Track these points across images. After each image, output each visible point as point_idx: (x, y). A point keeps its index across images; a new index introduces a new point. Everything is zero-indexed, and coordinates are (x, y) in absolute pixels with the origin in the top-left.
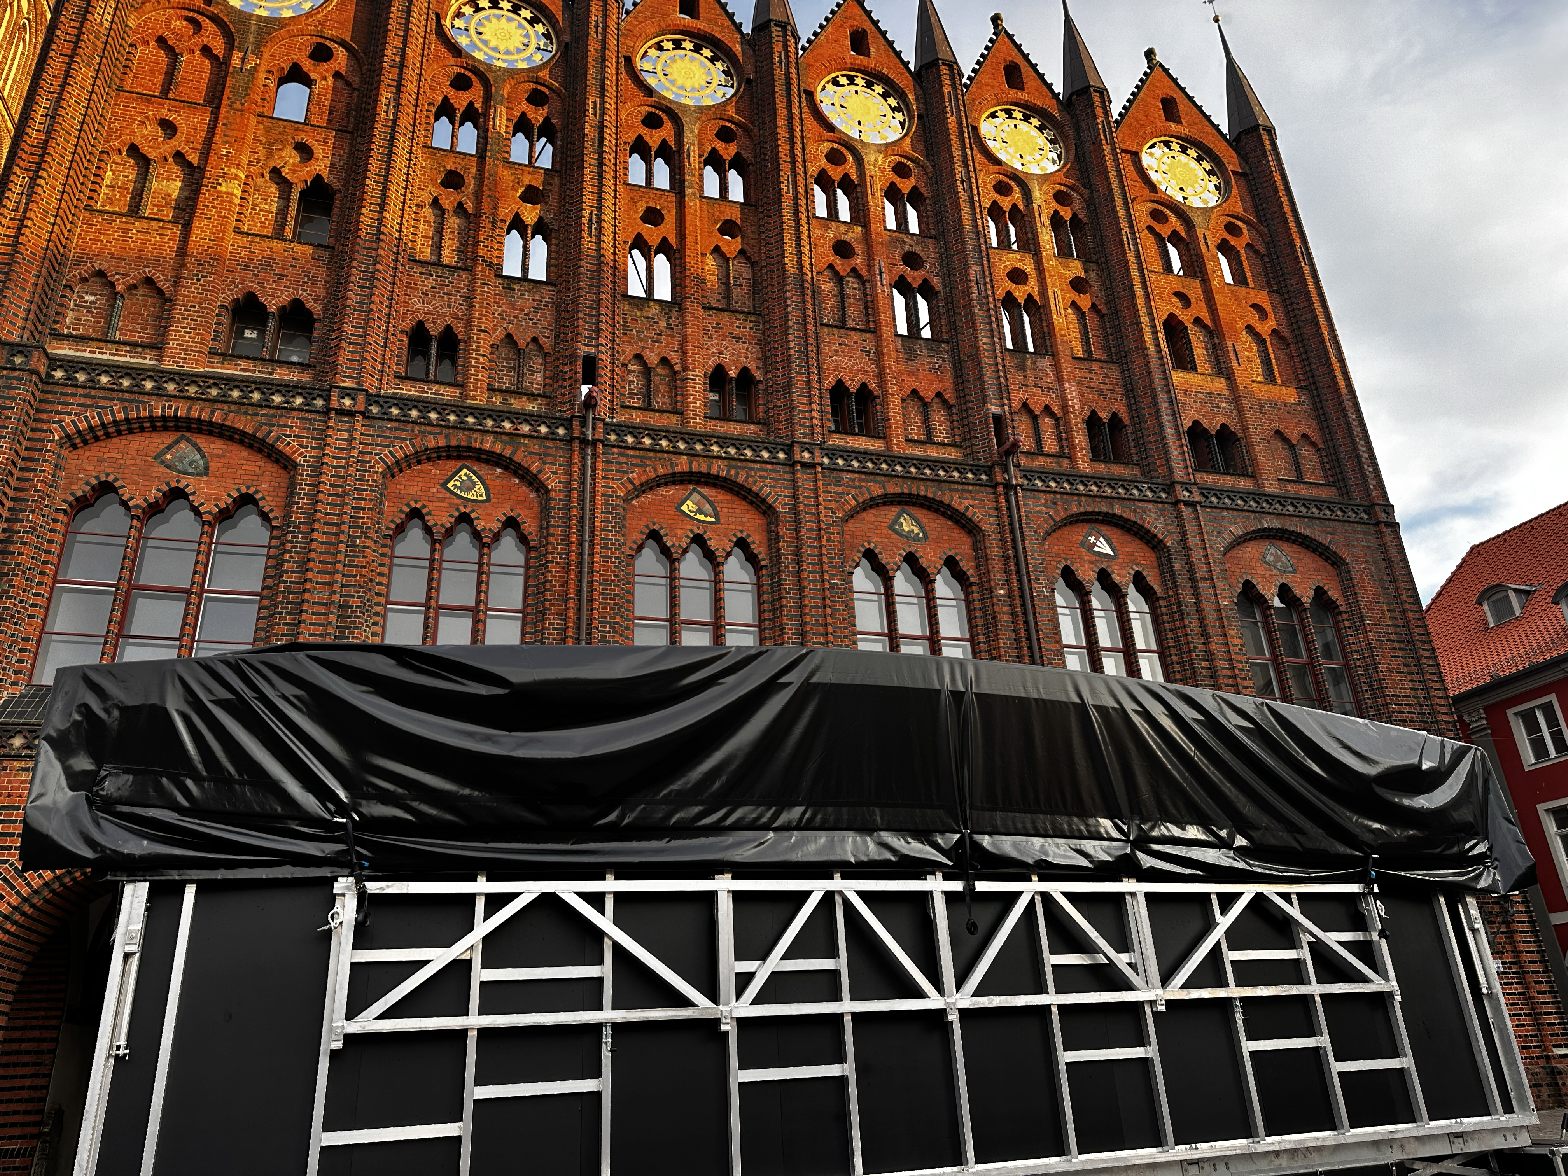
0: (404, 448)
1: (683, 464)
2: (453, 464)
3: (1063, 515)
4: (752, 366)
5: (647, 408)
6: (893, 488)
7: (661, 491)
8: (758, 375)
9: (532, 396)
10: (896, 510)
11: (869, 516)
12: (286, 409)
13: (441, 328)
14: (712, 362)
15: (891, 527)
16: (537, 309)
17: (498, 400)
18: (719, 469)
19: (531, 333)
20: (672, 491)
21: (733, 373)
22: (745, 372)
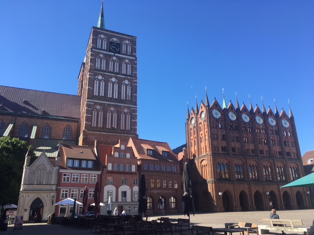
0: (235, 159)
3: (278, 162)
9: (240, 153)
10: (265, 162)
13: (234, 147)
14: (251, 148)
18: (254, 159)
20: (251, 161)
22: (254, 149)
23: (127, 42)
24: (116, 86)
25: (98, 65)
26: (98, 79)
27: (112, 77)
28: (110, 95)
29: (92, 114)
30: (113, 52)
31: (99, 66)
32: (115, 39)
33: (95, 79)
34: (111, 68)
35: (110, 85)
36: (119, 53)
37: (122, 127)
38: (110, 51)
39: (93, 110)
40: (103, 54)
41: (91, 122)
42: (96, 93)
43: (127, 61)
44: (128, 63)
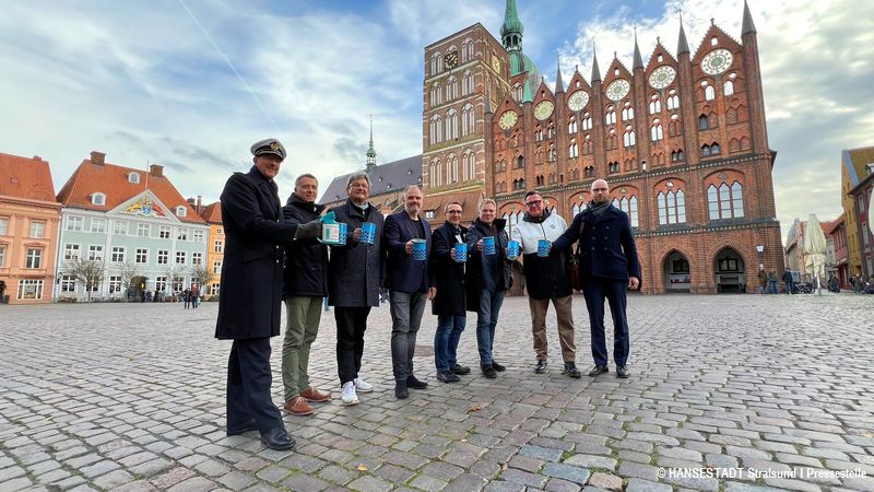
3: (658, 181)
4: (592, 165)
8: (594, 167)
10: (620, 188)
11: (615, 191)
13: (541, 176)
19: (554, 172)
20: (577, 195)
21: (589, 168)
22: (591, 167)
23: (467, 40)
24: (455, 119)
25: (433, 100)
26: (434, 121)
27: (449, 109)
28: (448, 137)
29: (429, 171)
30: (449, 70)
31: (435, 101)
32: (451, 48)
33: (430, 122)
34: (448, 98)
35: (448, 121)
36: (456, 66)
37: (465, 178)
38: (446, 70)
39: (430, 165)
40: (437, 80)
41: (429, 182)
42: (433, 142)
43: (467, 73)
44: (470, 75)
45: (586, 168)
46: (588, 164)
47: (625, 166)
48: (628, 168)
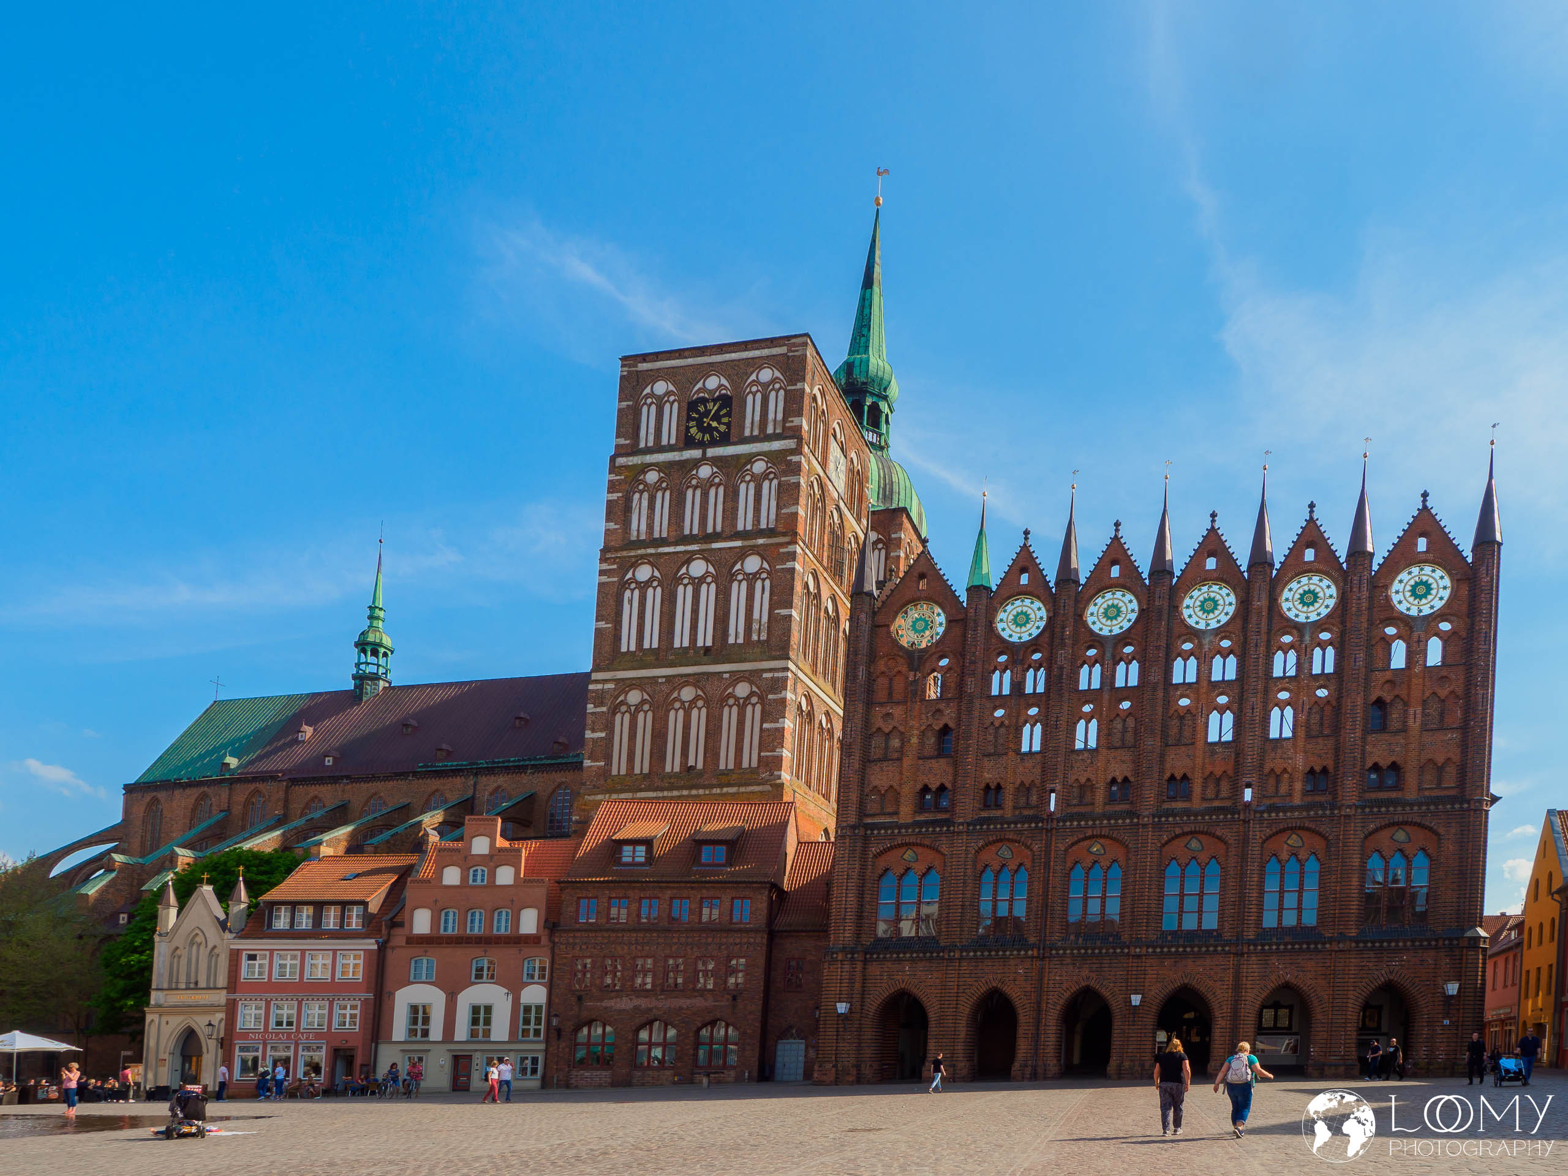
0: (981, 843)
1: (1089, 833)
2: (1000, 844)
3: (1274, 831)
4: (1129, 774)
5: (1081, 804)
6: (1187, 829)
7: (1082, 844)
8: (1132, 779)
9: (1032, 808)
10: (1189, 837)
11: (1176, 842)
12: (941, 833)
13: (995, 784)
14: (1110, 777)
15: (1185, 846)
16: (1034, 767)
17: (1017, 812)
18: (1105, 832)
19: (1031, 779)
20: (1086, 843)
21: (1119, 780)
22: (1126, 780)
23: (766, 375)
24: (709, 594)
25: (638, 525)
26: (637, 582)
27: (689, 558)
28: (681, 640)
31: (643, 527)
32: (711, 384)
34: (691, 524)
35: (684, 595)
36: (725, 440)
38: (690, 444)
39: (614, 710)
40: (661, 467)
42: (628, 642)
43: (759, 467)
44: (765, 476)
45: (1114, 781)
46: (1120, 769)
47: (1205, 787)
48: (1210, 793)
